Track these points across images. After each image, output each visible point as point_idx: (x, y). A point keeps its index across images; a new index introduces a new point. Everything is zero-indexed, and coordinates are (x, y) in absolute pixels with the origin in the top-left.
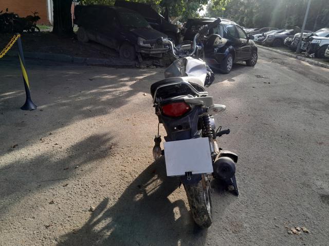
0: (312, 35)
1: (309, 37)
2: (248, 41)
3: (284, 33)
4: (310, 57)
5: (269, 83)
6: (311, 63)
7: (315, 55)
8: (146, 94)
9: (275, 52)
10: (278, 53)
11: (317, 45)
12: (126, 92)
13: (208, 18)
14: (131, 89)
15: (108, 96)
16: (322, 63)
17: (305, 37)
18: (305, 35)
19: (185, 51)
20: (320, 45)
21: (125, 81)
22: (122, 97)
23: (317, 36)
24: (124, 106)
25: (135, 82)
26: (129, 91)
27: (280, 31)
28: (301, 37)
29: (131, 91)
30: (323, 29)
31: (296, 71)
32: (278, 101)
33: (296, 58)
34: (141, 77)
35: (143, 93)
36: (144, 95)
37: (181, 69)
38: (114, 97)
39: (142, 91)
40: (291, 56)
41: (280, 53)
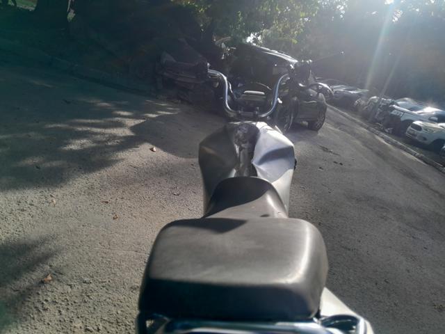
0: (393, 103)
1: (388, 105)
2: (318, 94)
3: (355, 92)
4: (386, 132)
5: (341, 164)
6: (387, 141)
7: (393, 130)
8: (155, 149)
9: (342, 114)
10: (345, 116)
11: (398, 118)
12: (120, 138)
13: (268, 49)
14: (132, 134)
15: (84, 141)
16: (401, 144)
17: (383, 104)
18: (383, 101)
19: (251, 105)
20: (402, 119)
21: (125, 117)
22: (111, 146)
23: (398, 105)
24: (109, 169)
25: (142, 121)
26: (126, 138)
27: (351, 88)
28: (378, 102)
29: (132, 137)
30: (407, 99)
31: (371, 149)
32: (358, 200)
33: (367, 129)
34: (154, 116)
35: (151, 146)
36: (152, 150)
37: (240, 150)
38: (95, 145)
39: (149, 142)
40: (361, 125)
41: (347, 118)
